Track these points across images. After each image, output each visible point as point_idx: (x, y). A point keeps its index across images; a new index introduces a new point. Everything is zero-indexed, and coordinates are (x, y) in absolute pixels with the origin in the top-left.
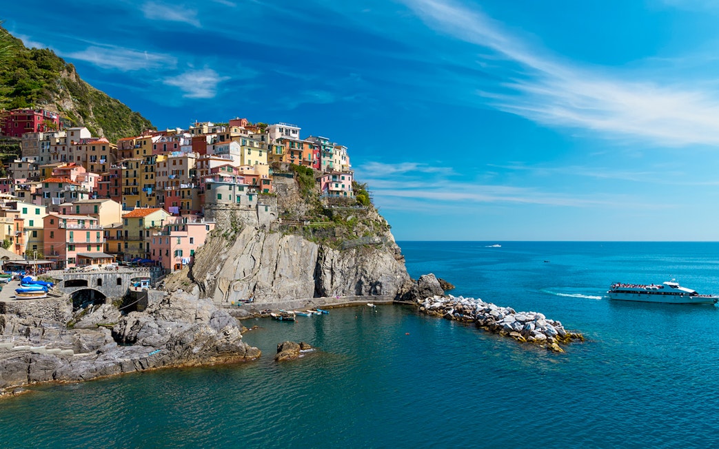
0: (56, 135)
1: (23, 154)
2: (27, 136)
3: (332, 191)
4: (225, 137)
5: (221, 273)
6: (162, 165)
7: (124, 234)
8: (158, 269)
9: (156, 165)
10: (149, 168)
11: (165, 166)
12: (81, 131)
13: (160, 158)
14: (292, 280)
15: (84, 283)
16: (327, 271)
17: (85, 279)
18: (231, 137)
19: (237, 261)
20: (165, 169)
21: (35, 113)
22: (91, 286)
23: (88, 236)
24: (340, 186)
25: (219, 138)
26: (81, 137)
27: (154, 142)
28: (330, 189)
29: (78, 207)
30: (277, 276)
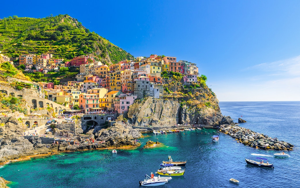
0: (90, 65)
1: (80, 72)
2: (81, 66)
3: (188, 82)
4: (145, 63)
5: (138, 115)
6: (123, 74)
7: (107, 101)
8: (116, 114)
9: (121, 74)
10: (119, 76)
11: (124, 75)
12: (98, 63)
13: (122, 72)
14: (168, 118)
15: (90, 118)
16: (183, 115)
17: (90, 117)
18: (148, 63)
19: (145, 110)
20: (124, 76)
21: (85, 57)
22: (93, 119)
23: (93, 102)
24: (192, 79)
25: (143, 63)
26: (98, 65)
27: (121, 66)
28: (188, 81)
29: (93, 91)
30: (162, 116)
